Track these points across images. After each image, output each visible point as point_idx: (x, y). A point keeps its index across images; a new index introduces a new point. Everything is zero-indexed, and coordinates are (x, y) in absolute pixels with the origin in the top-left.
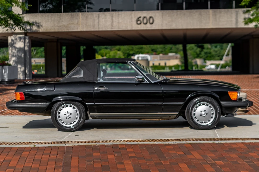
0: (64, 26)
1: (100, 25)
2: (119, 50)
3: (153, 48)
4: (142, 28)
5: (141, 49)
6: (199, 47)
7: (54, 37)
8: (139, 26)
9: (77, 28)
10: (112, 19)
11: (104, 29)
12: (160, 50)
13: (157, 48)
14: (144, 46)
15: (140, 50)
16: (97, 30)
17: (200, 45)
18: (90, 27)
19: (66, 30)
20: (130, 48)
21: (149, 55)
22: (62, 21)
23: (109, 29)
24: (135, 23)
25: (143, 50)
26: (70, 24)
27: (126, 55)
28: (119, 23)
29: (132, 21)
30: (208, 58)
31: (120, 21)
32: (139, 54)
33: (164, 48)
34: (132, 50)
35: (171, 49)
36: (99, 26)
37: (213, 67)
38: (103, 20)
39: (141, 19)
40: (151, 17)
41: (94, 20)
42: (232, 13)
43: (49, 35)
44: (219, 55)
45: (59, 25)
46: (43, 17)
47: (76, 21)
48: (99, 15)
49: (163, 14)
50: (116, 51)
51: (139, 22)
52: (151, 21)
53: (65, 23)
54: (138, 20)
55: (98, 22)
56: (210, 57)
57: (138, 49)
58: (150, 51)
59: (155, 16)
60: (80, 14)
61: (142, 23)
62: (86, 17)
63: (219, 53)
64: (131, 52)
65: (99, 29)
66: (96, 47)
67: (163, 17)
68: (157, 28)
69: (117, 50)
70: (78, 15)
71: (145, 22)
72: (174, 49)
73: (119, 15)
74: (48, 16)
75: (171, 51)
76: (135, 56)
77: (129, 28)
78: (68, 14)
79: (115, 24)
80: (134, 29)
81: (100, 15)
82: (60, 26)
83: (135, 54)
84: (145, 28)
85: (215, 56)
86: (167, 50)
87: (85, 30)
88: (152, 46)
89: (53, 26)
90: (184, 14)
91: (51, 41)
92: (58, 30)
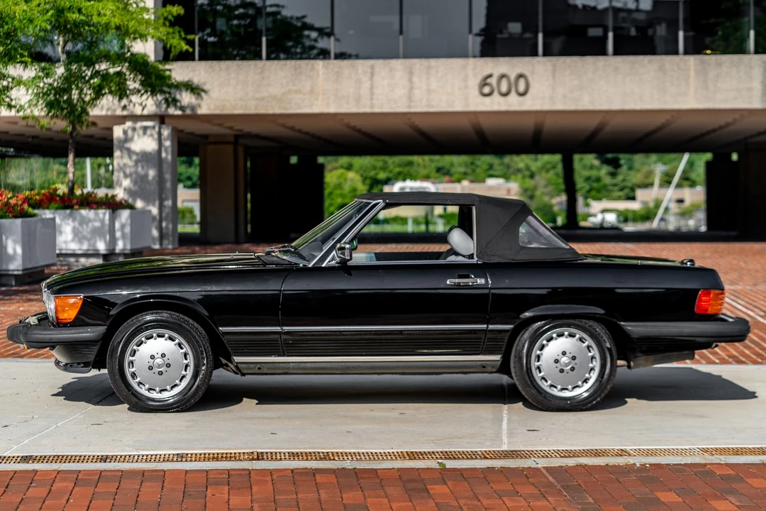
0: (275, 98)
1: (375, 97)
2: (349, 167)
3: (440, 164)
4: (496, 108)
5: (407, 168)
6: (607, 162)
7: (231, 128)
8: (487, 100)
9: (311, 106)
10: (410, 81)
11: (386, 109)
12: (462, 169)
13: (452, 165)
14: (416, 159)
15: (405, 170)
16: (368, 110)
17: (610, 156)
18: (348, 103)
19: (278, 111)
20: (379, 164)
21: (433, 183)
22: (269, 85)
23: (401, 108)
24: (476, 92)
25: (413, 170)
26: (289, 92)
27: (368, 182)
28: (429, 91)
29: (466, 87)
30: (593, 193)
31: (434, 85)
32: (404, 180)
33: (472, 163)
34: (384, 169)
35: (491, 167)
36: (372, 99)
37: (611, 218)
38: (386, 82)
39: (493, 81)
40: (521, 76)
41: (359, 82)
42: (751, 68)
43: (221, 125)
44: (622, 185)
45: (258, 95)
46: (213, 71)
47: (307, 85)
48: (372, 67)
49: (554, 66)
50: (341, 171)
51: (487, 90)
52: (522, 88)
53: (276, 90)
54: (483, 83)
55: (372, 88)
56: (599, 191)
57: (400, 166)
58: (433, 174)
59: (533, 73)
60: (318, 65)
61: (496, 93)
62: (337, 72)
63: (624, 180)
64: (382, 176)
65: (372, 106)
66: (321, 160)
67: (554, 77)
68: (538, 106)
69: (342, 167)
70: (313, 69)
71: (504, 88)
72: (498, 169)
73: (429, 68)
74: (227, 68)
75: (491, 172)
76: (393, 184)
77: (458, 107)
78: (285, 64)
79: (417, 93)
80: (472, 108)
81: (377, 70)
82: (263, 99)
83: (393, 181)
84: (503, 108)
85: (610, 188)
86: (478, 170)
87: (332, 109)
88: (437, 157)
89: (241, 99)
90: (617, 69)
91: (219, 141)
92: (256, 109)
